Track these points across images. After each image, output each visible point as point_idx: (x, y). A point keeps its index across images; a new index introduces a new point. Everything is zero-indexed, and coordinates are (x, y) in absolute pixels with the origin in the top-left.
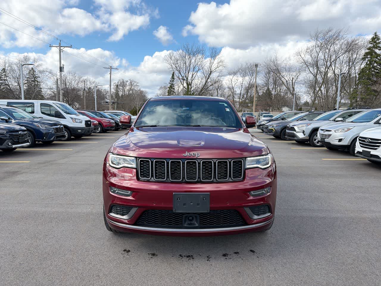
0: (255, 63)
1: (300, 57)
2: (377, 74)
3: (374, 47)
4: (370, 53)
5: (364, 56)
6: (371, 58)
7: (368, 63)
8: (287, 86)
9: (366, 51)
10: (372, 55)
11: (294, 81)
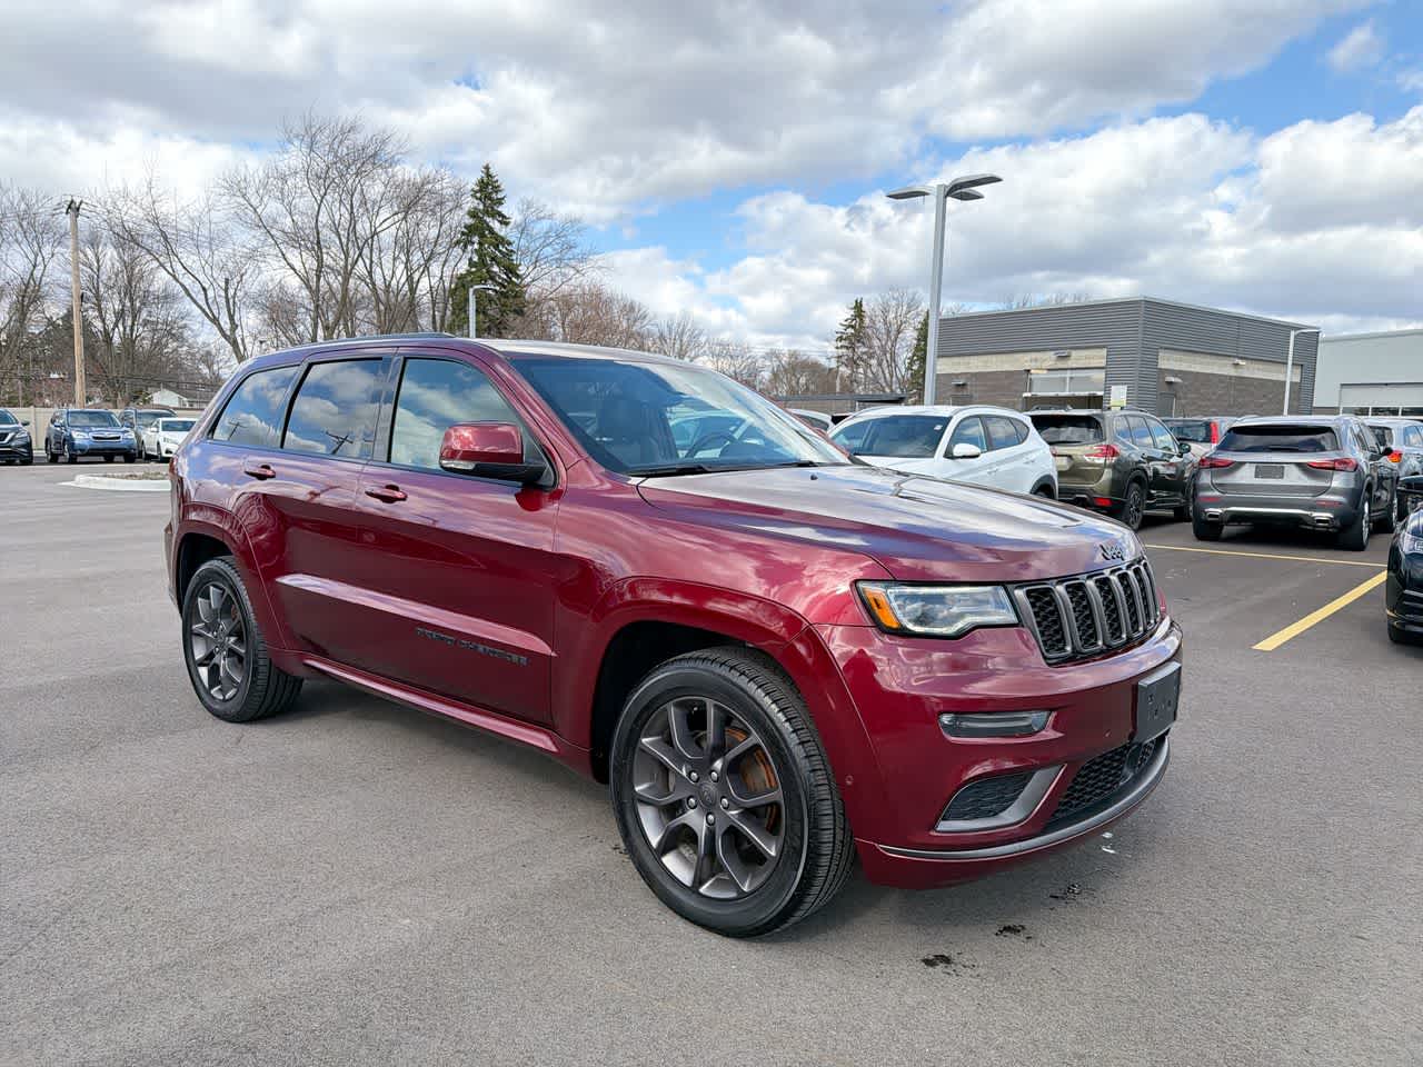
0: (70, 199)
1: (241, 200)
2: (504, 299)
3: (486, 212)
4: (477, 229)
5: (463, 234)
6: (480, 244)
7: (476, 259)
8: (207, 310)
9: (469, 221)
10: (482, 236)
11: (231, 292)
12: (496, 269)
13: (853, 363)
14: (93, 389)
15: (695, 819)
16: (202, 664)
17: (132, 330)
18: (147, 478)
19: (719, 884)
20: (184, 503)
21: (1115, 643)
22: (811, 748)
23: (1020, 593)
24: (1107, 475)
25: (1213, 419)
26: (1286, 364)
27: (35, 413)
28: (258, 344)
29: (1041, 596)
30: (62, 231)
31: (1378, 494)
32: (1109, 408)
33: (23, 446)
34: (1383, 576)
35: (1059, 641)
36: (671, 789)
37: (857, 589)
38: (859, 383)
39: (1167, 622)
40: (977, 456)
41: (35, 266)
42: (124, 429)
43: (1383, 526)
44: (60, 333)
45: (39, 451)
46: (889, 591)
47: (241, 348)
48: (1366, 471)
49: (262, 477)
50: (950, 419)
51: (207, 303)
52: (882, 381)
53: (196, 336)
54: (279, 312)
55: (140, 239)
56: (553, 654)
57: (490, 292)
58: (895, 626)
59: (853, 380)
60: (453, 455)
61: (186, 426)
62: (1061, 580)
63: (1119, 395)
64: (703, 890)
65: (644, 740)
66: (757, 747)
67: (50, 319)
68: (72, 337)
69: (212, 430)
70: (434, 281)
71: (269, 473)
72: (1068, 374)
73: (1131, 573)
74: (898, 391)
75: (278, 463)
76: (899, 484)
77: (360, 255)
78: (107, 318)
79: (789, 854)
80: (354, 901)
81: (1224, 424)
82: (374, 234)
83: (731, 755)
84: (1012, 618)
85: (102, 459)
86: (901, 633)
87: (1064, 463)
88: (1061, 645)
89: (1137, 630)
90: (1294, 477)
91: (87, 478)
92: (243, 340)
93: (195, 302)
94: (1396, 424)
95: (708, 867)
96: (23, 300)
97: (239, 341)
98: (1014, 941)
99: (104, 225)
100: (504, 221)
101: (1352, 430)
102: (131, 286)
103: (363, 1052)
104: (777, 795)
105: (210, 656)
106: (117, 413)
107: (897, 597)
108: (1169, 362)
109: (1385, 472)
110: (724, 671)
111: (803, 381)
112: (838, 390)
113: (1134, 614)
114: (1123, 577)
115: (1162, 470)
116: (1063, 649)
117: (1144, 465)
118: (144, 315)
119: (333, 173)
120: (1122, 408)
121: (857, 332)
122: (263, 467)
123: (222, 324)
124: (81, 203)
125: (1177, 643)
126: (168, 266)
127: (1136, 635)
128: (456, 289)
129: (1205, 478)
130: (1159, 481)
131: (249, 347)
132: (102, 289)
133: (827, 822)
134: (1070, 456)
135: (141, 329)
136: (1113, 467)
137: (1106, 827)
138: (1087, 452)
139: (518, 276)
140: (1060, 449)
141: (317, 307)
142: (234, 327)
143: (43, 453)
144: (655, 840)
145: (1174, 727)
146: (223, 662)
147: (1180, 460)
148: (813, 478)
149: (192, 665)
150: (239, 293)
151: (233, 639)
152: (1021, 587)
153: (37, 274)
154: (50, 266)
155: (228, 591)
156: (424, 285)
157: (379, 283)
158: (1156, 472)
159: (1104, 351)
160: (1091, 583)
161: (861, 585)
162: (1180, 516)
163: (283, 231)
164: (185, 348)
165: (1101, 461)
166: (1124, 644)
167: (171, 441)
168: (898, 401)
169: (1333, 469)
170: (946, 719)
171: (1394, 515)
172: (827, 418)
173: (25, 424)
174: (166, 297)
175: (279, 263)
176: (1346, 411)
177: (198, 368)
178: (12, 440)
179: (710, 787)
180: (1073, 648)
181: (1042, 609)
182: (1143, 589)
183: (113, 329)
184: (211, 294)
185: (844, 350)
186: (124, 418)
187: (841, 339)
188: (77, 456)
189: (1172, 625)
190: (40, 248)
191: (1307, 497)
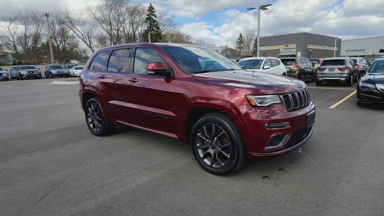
0: (46, 13)
1: (90, 12)
2: (156, 35)
3: (151, 14)
4: (149, 19)
5: (146, 20)
6: (150, 22)
7: (149, 26)
8: (84, 40)
9: (147, 17)
10: (151, 20)
11: (89, 35)
12: (154, 28)
13: (240, 48)
14: (56, 60)
15: (211, 151)
16: (91, 123)
17: (64, 45)
18: (72, 81)
19: (217, 164)
20: (83, 85)
21: (301, 106)
22: (237, 133)
23: (281, 96)
24: (297, 72)
25: (320, 59)
26: (334, 46)
27: (41, 66)
28: (97, 48)
29: (286, 97)
30: (44, 21)
31: (354, 74)
32: (297, 57)
33: (39, 74)
34: (356, 91)
35: (289, 107)
36: (205, 145)
37: (246, 97)
38: (242, 53)
39: (312, 101)
40: (269, 68)
41: (38, 30)
42: (65, 69)
43: (355, 81)
44: (46, 47)
45: (43, 76)
46: (253, 97)
47: (93, 49)
48: (352, 69)
49: (103, 78)
50: (263, 60)
51: (83, 38)
52: (247, 52)
53: (81, 46)
54: (102, 40)
55: (65, 23)
56: (176, 116)
57: (153, 34)
58: (255, 105)
59: (240, 52)
60: (149, 70)
61: (81, 68)
62: (290, 93)
63: (299, 54)
64: (213, 166)
65: (198, 134)
66: (224, 134)
67: (43, 43)
68: (49, 47)
69: (89, 67)
70: (139, 31)
71: (105, 77)
72: (288, 50)
73: (304, 91)
74: (251, 54)
75: (106, 74)
76: (253, 73)
77: (121, 25)
78: (58, 43)
79: (232, 157)
80: (133, 174)
81: (322, 60)
82: (124, 21)
83: (218, 136)
84: (280, 102)
85: (60, 77)
86: (256, 106)
87: (288, 69)
88: (290, 107)
89: (306, 104)
90: (337, 71)
91: (57, 82)
92: (93, 47)
93: (80, 38)
94: (358, 59)
95: (214, 161)
96: (35, 39)
97: (92, 47)
98: (281, 172)
99: (55, 19)
100: (156, 17)
101: (349, 60)
102: (63, 34)
103: (138, 206)
104: (229, 144)
105: (93, 121)
106: (63, 66)
107: (255, 98)
108: (310, 46)
109: (356, 69)
110: (216, 117)
111: (229, 53)
112: (237, 54)
113: (305, 100)
114: (303, 92)
115: (309, 70)
116: (291, 108)
117: (305, 70)
118: (67, 41)
119: (113, 6)
120: (300, 57)
121: (241, 40)
122: (103, 75)
123: (88, 43)
124: (49, 14)
125: (314, 106)
126: (73, 29)
127: (306, 105)
128: (145, 33)
129: (318, 72)
130: (308, 73)
131: (95, 49)
132: (56, 35)
133: (241, 149)
134: (289, 68)
135: (67, 45)
136: (299, 70)
137: (300, 146)
138: (293, 67)
139: (160, 30)
140: (287, 66)
141: (111, 38)
142: (91, 44)
143: (44, 76)
144: (202, 156)
145: (314, 125)
146: (96, 123)
147: (313, 68)
148: (234, 73)
149: (88, 124)
150: (91, 36)
151: (98, 117)
152: (281, 95)
153: (38, 32)
154: (42, 29)
155: (96, 106)
156: (137, 32)
157: (126, 32)
158: (308, 71)
159: (296, 45)
160: (296, 94)
161: (247, 96)
162: (313, 81)
163: (101, 20)
164: (78, 50)
165: (296, 69)
166: (303, 106)
167: (78, 72)
168: (251, 56)
169: (345, 69)
170: (266, 125)
171: (358, 78)
172: (235, 61)
173: (39, 69)
174: (73, 37)
175: (101, 28)
176: (347, 56)
177: (82, 54)
178: (36, 73)
179: (214, 144)
180: (293, 108)
181: (286, 99)
182: (307, 95)
183: (60, 45)
184: (84, 36)
185: (238, 45)
186: (65, 67)
187: (237, 43)
188: (53, 76)
189: (313, 102)
190: (38, 25)
191: (339, 75)
